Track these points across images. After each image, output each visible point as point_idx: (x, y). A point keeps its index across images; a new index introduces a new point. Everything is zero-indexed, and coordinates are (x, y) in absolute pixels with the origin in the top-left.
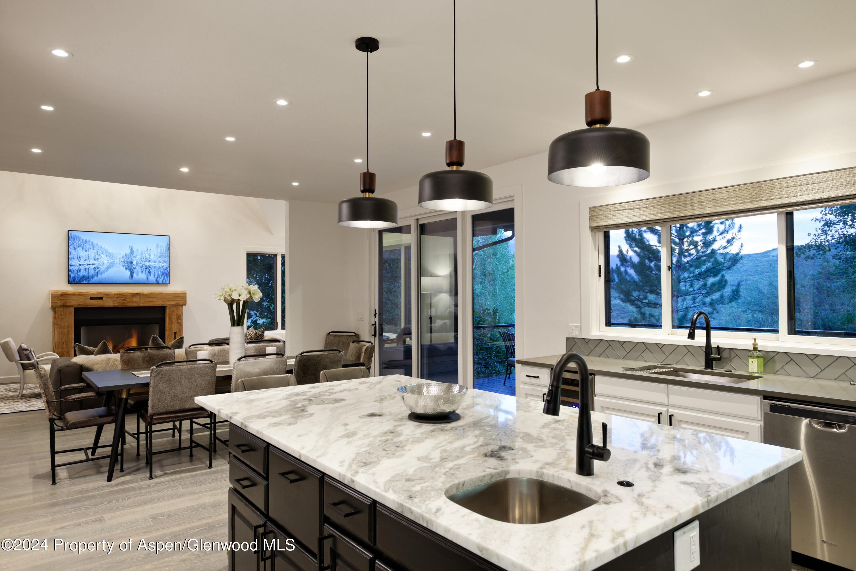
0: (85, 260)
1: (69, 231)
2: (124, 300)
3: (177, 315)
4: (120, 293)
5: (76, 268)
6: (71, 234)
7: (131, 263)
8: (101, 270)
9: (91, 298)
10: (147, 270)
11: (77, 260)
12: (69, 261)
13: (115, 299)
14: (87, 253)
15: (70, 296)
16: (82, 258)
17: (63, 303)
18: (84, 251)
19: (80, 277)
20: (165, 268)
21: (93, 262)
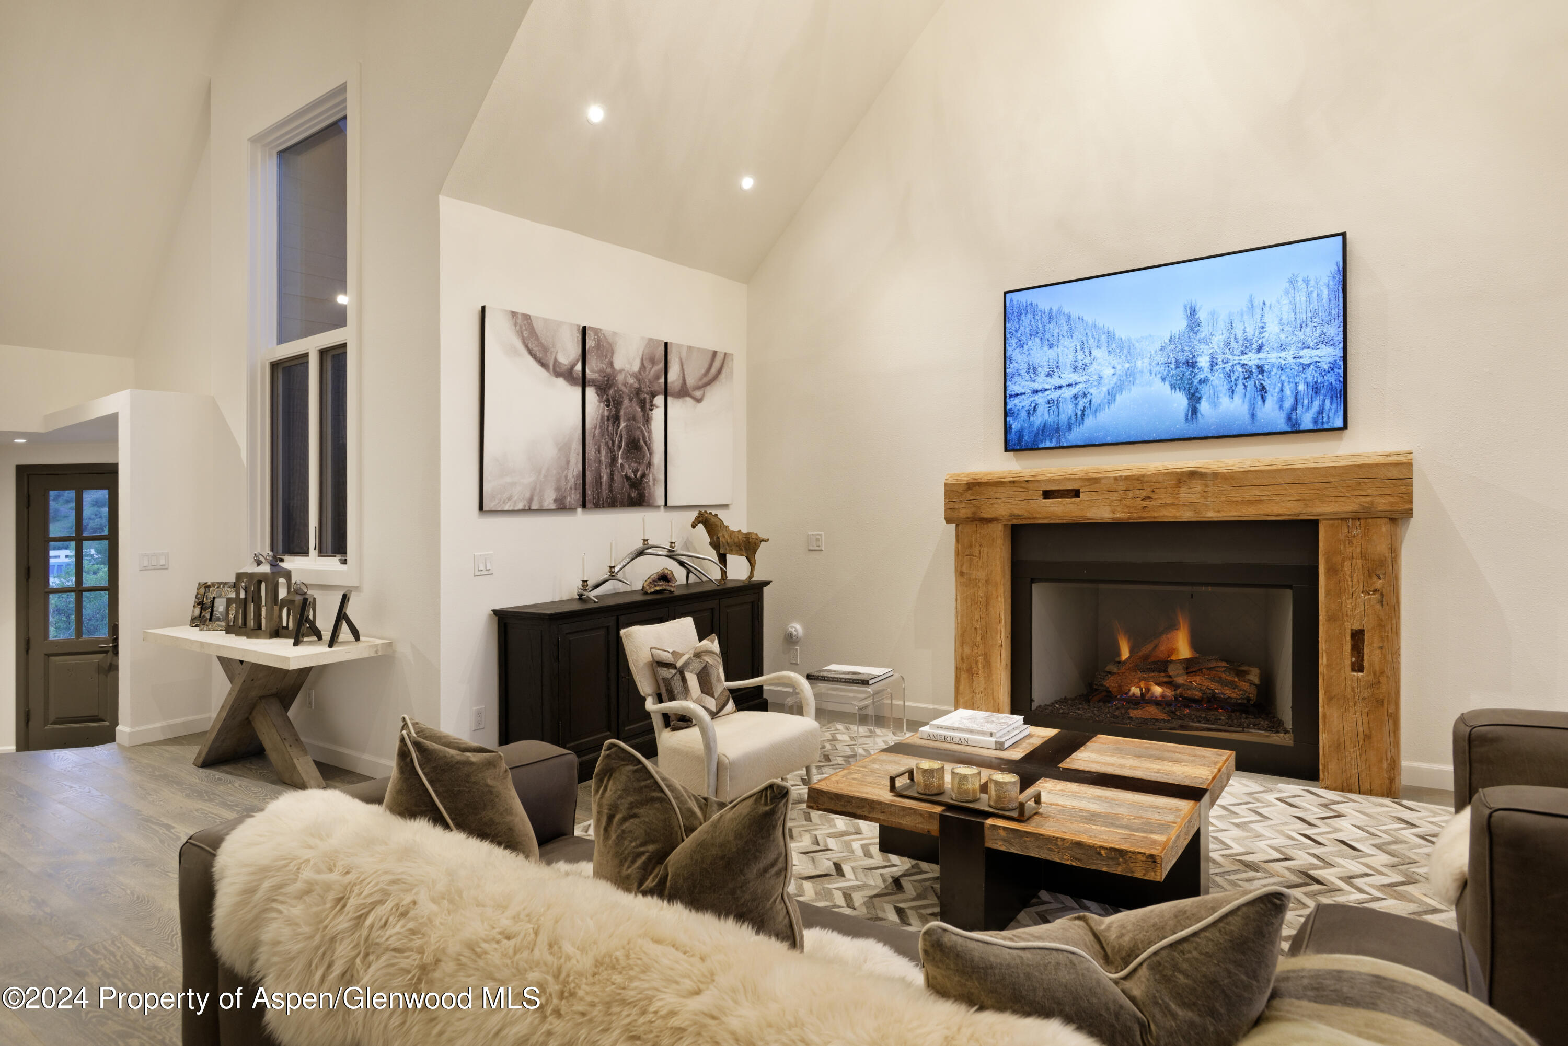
0: (1049, 375)
1: (1008, 295)
2: (1148, 498)
3: (1364, 556)
4: (1134, 472)
5: (1023, 404)
6: (1012, 301)
7: (1192, 364)
8: (1093, 401)
9: (1047, 495)
10: (1250, 384)
11: (1027, 377)
12: (1008, 383)
13: (1116, 496)
14: (1052, 353)
15: (990, 489)
16: (1039, 370)
17: (972, 510)
18: (1046, 348)
19: (1035, 429)
20: (1326, 367)
21: (1069, 376)
